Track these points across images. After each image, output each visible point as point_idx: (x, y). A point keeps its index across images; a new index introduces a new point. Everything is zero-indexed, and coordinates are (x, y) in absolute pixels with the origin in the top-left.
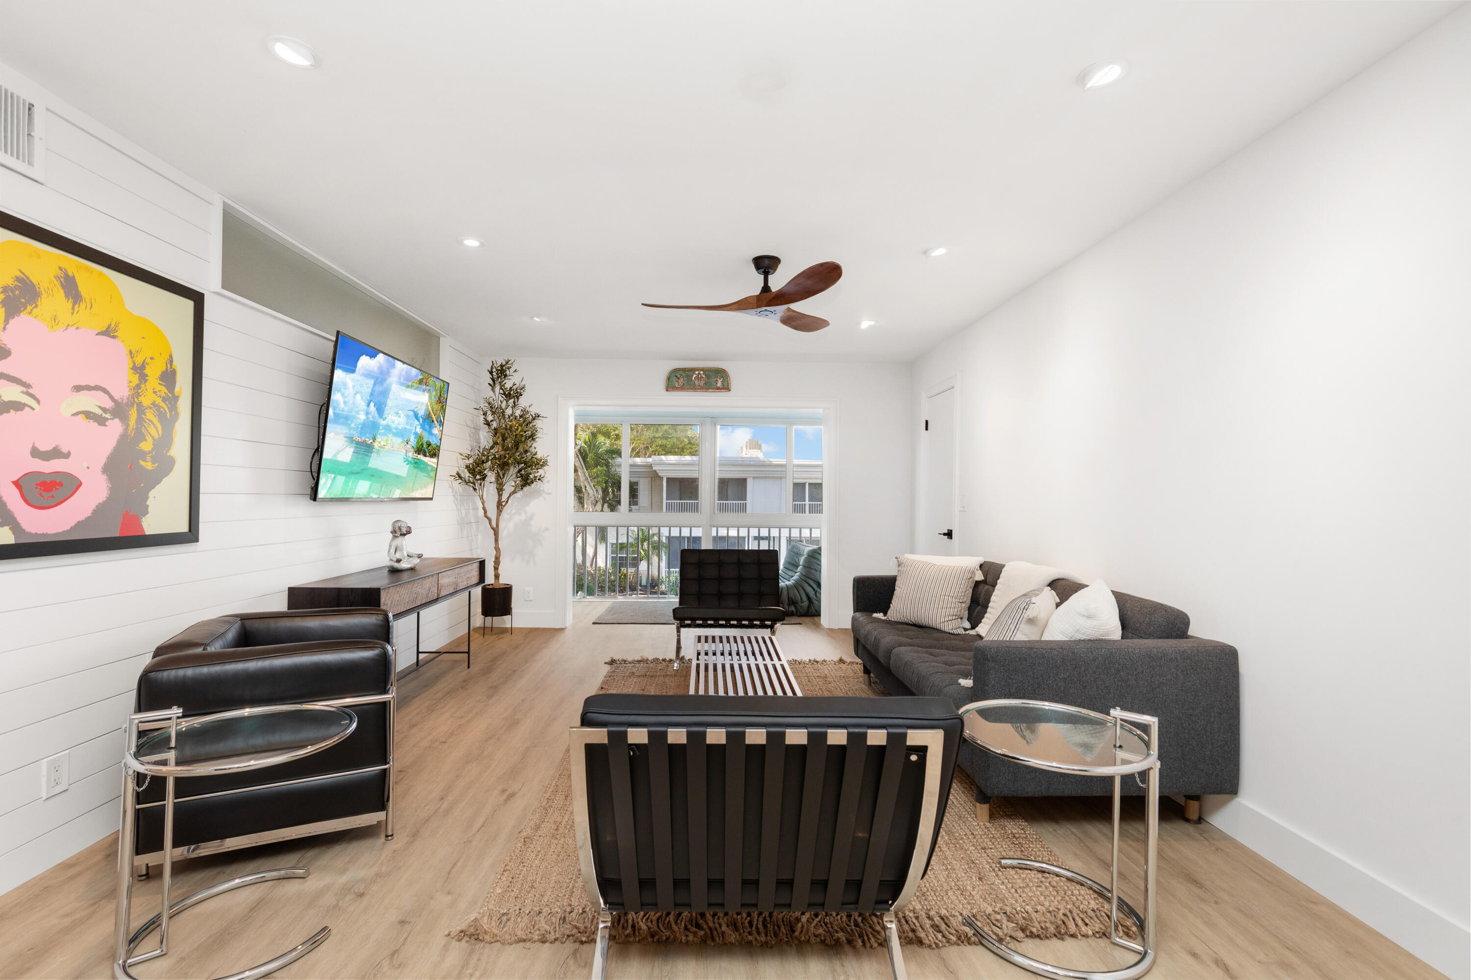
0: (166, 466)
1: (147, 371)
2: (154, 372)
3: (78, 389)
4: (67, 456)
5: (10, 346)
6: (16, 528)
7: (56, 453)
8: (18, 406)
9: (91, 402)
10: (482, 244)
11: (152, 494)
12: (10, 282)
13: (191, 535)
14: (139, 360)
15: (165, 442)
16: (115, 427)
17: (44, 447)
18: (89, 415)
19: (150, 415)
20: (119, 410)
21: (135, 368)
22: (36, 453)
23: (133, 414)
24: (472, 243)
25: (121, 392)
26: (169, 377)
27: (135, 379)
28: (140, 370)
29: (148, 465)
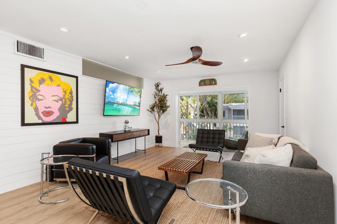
0: (71, 109)
1: (67, 92)
2: (68, 92)
3: (53, 96)
4: (51, 108)
5: (40, 90)
6: (42, 120)
7: (49, 107)
8: (42, 100)
9: (56, 98)
10: (129, 58)
11: (68, 114)
12: (40, 79)
13: (77, 122)
14: (65, 90)
15: (71, 104)
16: (60, 102)
17: (47, 106)
18: (55, 100)
19: (67, 100)
20: (61, 99)
21: (64, 92)
22: (45, 107)
23: (64, 100)
24: (127, 57)
25: (61, 96)
26: (71, 93)
27: (64, 94)
28: (65, 92)
29: (67, 109)
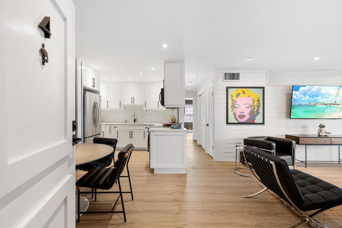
0: (258, 113)
1: (255, 100)
2: (256, 100)
3: (245, 104)
4: (244, 113)
5: (237, 101)
6: (238, 120)
7: (242, 112)
8: (238, 107)
9: (247, 106)
11: (256, 117)
12: (237, 94)
13: (263, 123)
14: (253, 99)
15: (258, 109)
16: (250, 109)
17: (241, 112)
18: (246, 107)
19: (255, 106)
20: (251, 106)
21: (253, 100)
22: (240, 112)
23: (253, 106)
25: (251, 104)
26: (258, 101)
27: (253, 102)
28: (254, 101)
29: (255, 113)
